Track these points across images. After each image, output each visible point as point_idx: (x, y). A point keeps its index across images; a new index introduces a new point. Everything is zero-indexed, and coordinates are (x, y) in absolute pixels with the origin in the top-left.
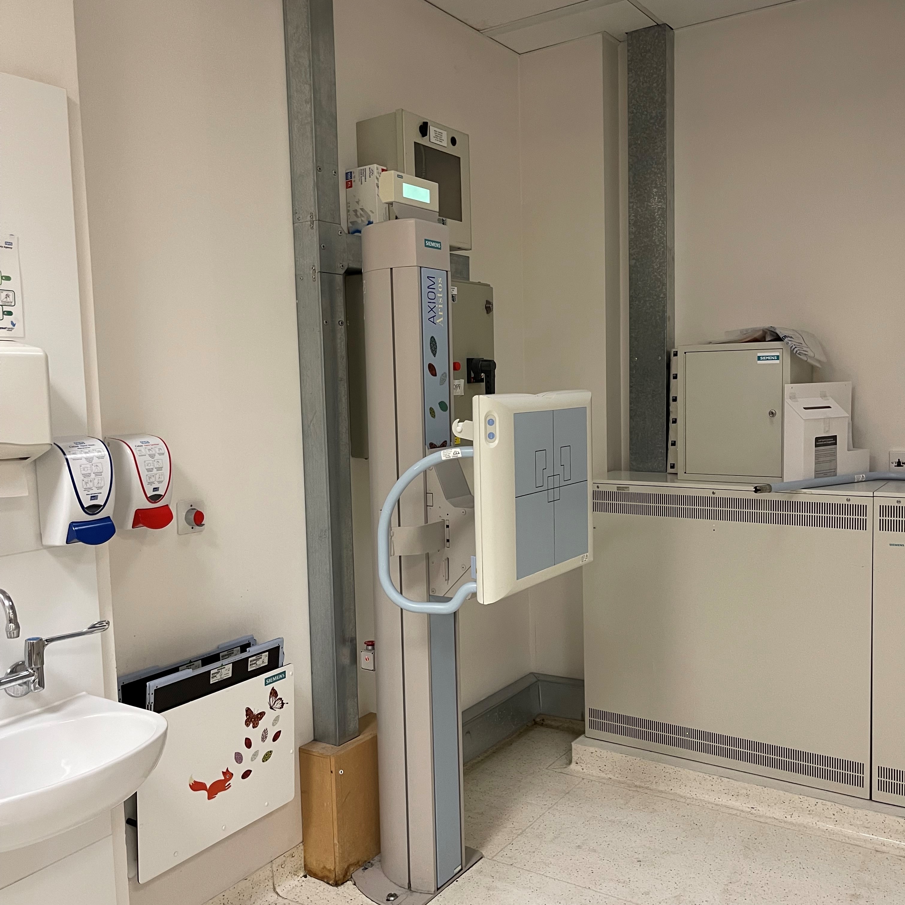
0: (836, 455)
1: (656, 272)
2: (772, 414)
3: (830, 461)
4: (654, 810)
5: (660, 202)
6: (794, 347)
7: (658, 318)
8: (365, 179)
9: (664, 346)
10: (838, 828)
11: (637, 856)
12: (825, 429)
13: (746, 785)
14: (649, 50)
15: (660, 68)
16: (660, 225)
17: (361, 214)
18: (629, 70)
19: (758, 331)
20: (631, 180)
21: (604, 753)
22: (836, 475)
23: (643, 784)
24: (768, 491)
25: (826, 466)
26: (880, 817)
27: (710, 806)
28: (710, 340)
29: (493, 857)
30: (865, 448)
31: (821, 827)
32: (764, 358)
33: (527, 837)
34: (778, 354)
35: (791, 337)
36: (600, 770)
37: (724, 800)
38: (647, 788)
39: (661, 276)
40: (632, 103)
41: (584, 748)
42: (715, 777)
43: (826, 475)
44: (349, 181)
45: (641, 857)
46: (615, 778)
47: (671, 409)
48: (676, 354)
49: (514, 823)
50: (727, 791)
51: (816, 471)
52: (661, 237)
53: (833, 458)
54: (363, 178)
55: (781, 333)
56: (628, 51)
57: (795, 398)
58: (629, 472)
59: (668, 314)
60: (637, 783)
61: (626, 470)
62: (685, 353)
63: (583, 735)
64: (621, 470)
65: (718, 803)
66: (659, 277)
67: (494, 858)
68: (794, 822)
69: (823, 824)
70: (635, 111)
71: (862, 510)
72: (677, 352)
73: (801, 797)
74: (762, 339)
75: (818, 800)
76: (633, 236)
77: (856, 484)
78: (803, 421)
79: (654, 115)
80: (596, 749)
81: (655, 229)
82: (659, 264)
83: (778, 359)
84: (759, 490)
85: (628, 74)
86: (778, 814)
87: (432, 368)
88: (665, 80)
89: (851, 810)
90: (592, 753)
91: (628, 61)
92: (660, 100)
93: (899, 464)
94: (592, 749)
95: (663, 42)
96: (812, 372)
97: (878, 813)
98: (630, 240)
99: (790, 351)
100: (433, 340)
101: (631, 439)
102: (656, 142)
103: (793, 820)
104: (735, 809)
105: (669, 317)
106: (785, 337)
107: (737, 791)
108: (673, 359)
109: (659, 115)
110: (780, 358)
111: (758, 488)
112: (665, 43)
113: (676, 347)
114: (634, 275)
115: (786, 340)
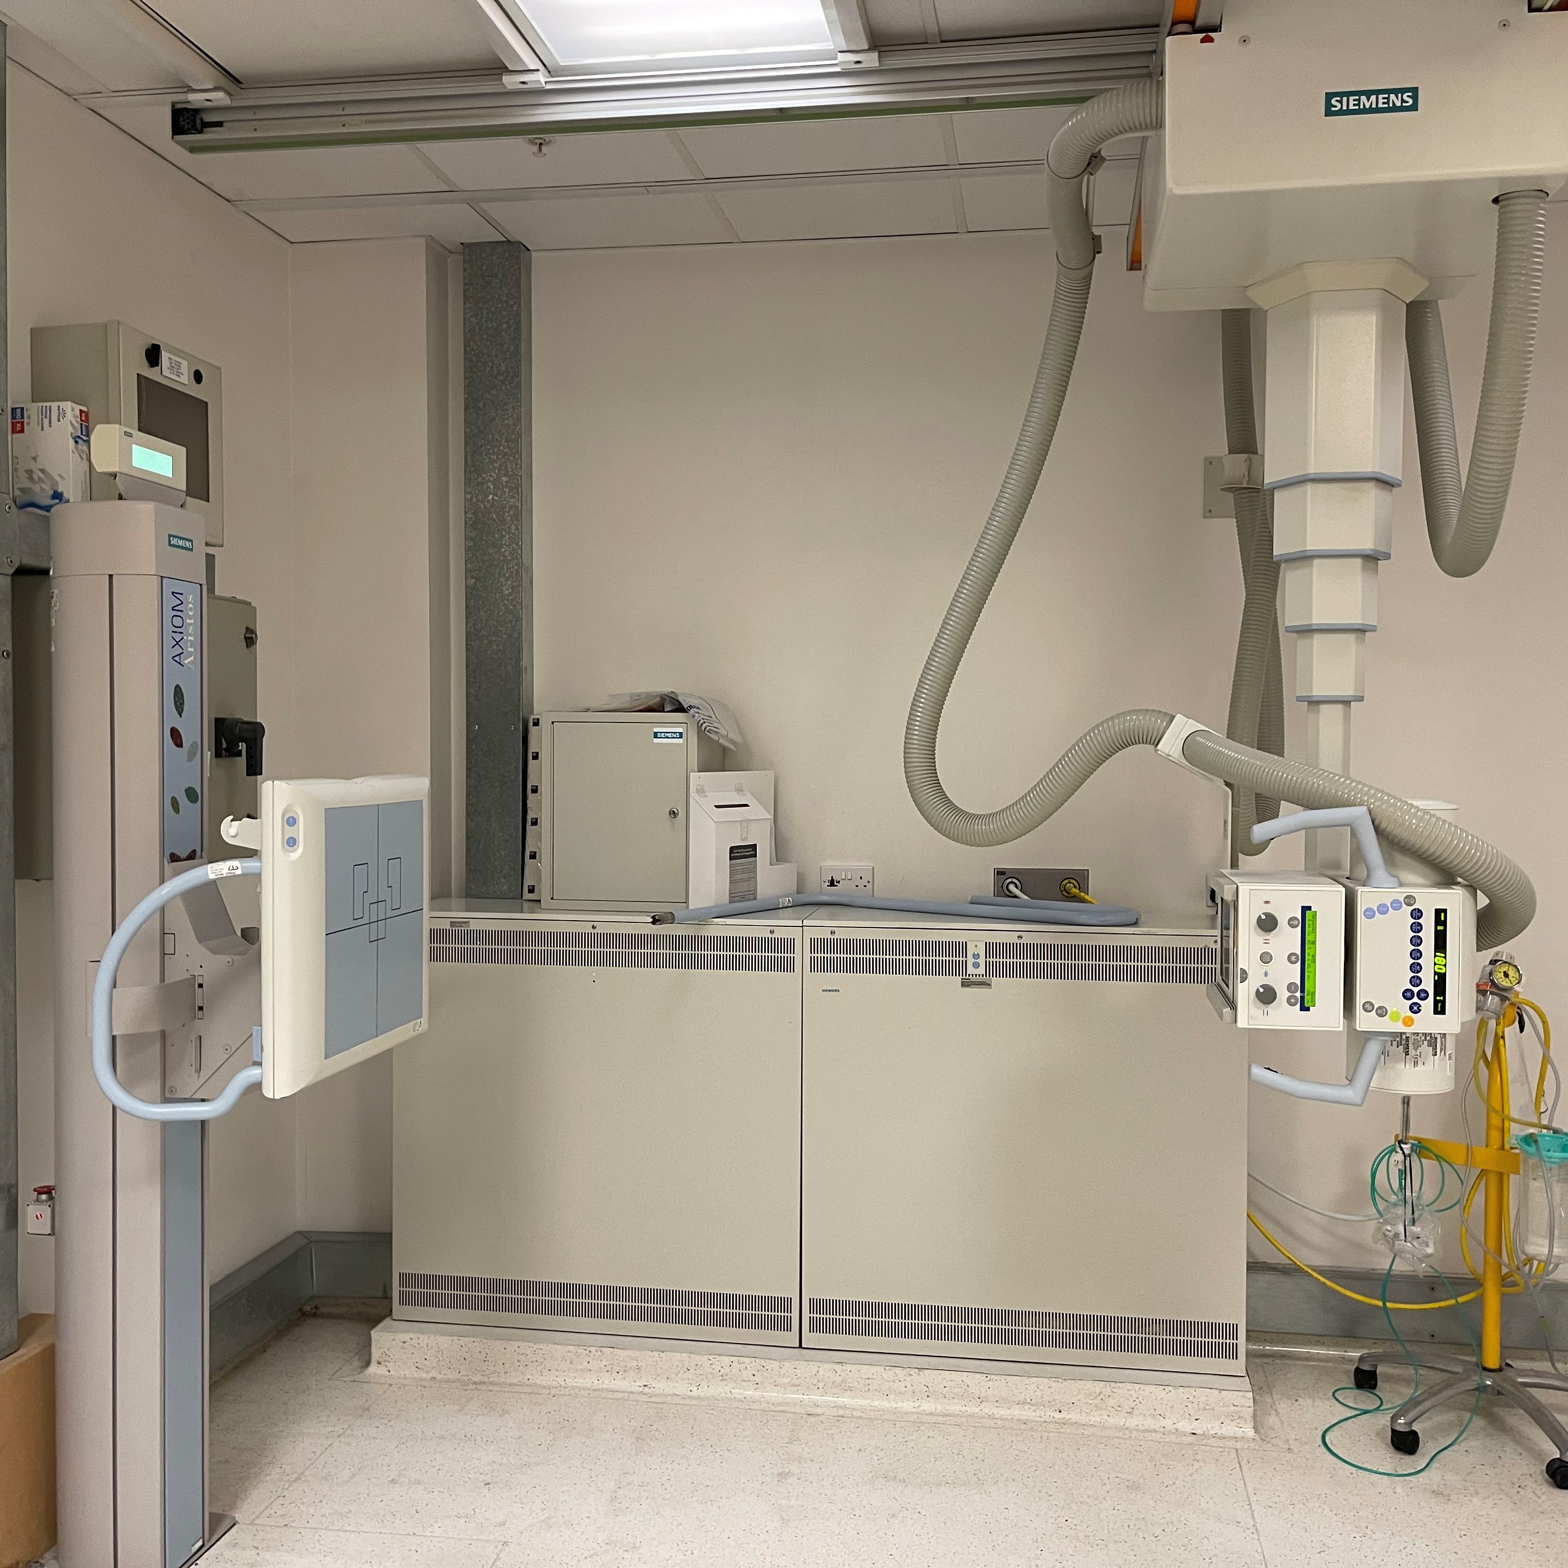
0: (756, 872)
1: (507, 600)
2: (673, 814)
3: (749, 879)
4: (505, 1412)
5: (513, 497)
6: (702, 722)
7: (509, 668)
8: (50, 422)
9: (518, 710)
10: (758, 1394)
11: (482, 1477)
12: (741, 835)
13: (637, 1353)
14: (496, 275)
15: (512, 303)
16: (513, 531)
17: (39, 478)
18: (466, 298)
19: (656, 696)
20: (469, 459)
21: (424, 1339)
22: (756, 899)
23: (486, 1379)
24: (670, 921)
25: (743, 887)
26: (812, 1367)
27: (585, 1393)
28: (588, 706)
29: (254, 1520)
30: (791, 862)
31: (738, 1397)
32: (663, 735)
33: (307, 1481)
34: (681, 730)
35: (698, 708)
36: (417, 1367)
37: (608, 1381)
38: (492, 1383)
39: (514, 606)
40: (470, 346)
41: (390, 1336)
42: (593, 1349)
43: (743, 899)
44: (18, 422)
45: (488, 1478)
46: (442, 1376)
47: (529, 804)
48: (536, 723)
49: (283, 1466)
50: (608, 1368)
51: (730, 893)
52: (514, 549)
53: (752, 875)
54: (46, 421)
55: (684, 701)
56: (465, 270)
57: (703, 792)
58: (464, 899)
59: (524, 663)
60: (478, 1378)
61: (459, 896)
62: (553, 723)
63: (388, 1319)
64: (449, 896)
65: (600, 1387)
66: (511, 607)
67: (256, 1522)
68: (702, 1395)
69: (741, 1391)
70: (474, 359)
71: (789, 945)
72: (538, 719)
73: (711, 1357)
74: (659, 708)
75: (733, 1359)
76: (472, 544)
77: (780, 911)
78: (714, 824)
79: (503, 369)
80: (412, 1336)
81: (505, 536)
82: (511, 588)
83: (681, 737)
84: (659, 920)
85: (465, 303)
86: (681, 1388)
87: (176, 736)
88: (520, 321)
89: (776, 1365)
90: (404, 1342)
91: (465, 284)
92: (512, 349)
93: (832, 883)
94: (406, 1337)
95: (516, 267)
96: (724, 756)
97: (810, 1363)
98: (468, 549)
99: (696, 727)
100: (178, 689)
101: (468, 849)
102: (507, 409)
103: (703, 1392)
104: (621, 1392)
105: (526, 667)
106: (691, 707)
107: (623, 1364)
108: (533, 730)
109: (510, 370)
110: (684, 735)
111: (656, 917)
112: (519, 268)
113: (535, 713)
114: (472, 601)
115: (692, 711)
